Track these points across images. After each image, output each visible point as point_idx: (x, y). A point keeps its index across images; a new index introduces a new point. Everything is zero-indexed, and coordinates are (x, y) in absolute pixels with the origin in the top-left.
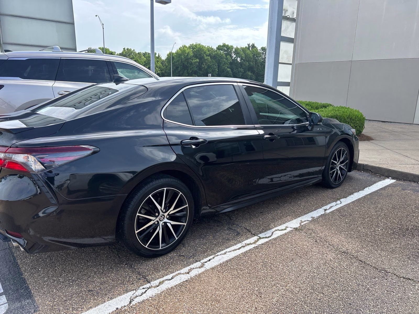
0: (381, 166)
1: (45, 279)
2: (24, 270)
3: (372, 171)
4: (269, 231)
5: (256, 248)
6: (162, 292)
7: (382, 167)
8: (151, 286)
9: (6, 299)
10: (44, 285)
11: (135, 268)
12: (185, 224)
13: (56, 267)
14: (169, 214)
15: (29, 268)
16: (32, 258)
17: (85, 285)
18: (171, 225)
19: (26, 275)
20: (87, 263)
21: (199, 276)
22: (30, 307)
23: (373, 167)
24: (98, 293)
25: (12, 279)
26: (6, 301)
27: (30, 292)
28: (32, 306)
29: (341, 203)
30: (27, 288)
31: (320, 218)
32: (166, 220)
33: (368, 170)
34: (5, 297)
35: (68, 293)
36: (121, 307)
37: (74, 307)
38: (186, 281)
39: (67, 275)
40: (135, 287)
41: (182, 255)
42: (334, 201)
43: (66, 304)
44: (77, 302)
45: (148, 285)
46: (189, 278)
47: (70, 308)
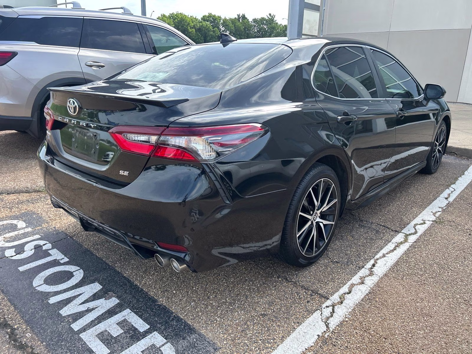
0: (467, 148)
1: (192, 304)
2: (154, 295)
3: (456, 154)
4: (409, 226)
5: (413, 246)
6: (354, 309)
7: (469, 148)
8: (333, 303)
9: (162, 338)
10: (198, 312)
11: (293, 282)
12: (334, 223)
13: (193, 287)
14: (321, 211)
15: (160, 292)
16: (151, 277)
17: (250, 308)
18: (324, 225)
19: (162, 301)
20: (229, 279)
21: (377, 285)
22: (204, 343)
23: (458, 149)
24: (276, 317)
25: (147, 308)
26: (165, 341)
27: (186, 324)
28: (206, 344)
29: (455, 190)
30: (178, 319)
31: (448, 207)
32: (318, 220)
33: (452, 152)
34: (158, 334)
35: (238, 321)
36: (322, 334)
37: (261, 338)
38: (370, 293)
39: (216, 296)
40: (316, 306)
41: (335, 262)
42: (446, 188)
43: (248, 335)
44: (260, 332)
45: (328, 303)
46: (369, 289)
47: (257, 340)
